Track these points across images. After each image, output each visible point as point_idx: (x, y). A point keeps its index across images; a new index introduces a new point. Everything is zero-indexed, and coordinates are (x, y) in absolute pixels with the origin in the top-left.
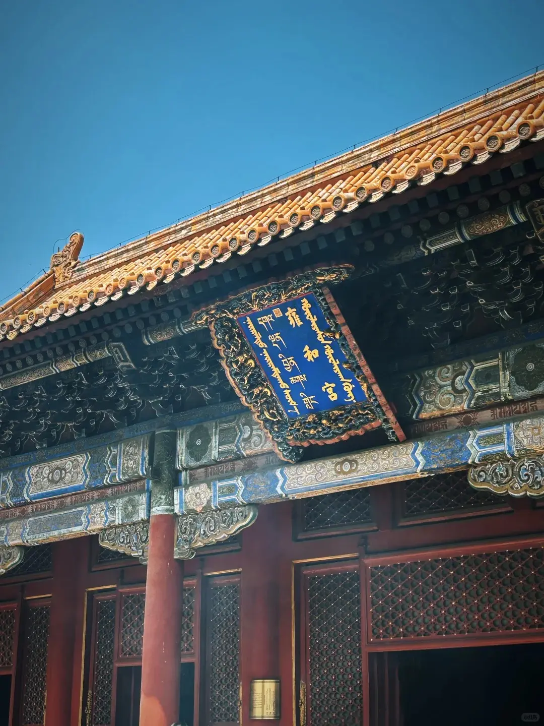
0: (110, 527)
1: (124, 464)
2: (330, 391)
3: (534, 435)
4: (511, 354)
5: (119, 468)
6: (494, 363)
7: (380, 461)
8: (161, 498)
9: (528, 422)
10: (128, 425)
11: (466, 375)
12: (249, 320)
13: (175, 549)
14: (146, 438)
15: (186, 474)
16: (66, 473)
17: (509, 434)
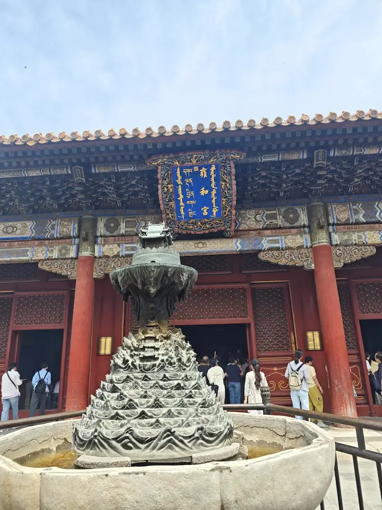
0: (48, 259)
1: (60, 229)
2: (205, 211)
3: (293, 242)
4: (282, 210)
5: (57, 231)
6: (275, 212)
7: (218, 244)
8: (88, 248)
9: (290, 236)
10: (63, 211)
11: (261, 215)
12: (178, 169)
13: (94, 273)
14: (77, 219)
15: (101, 239)
16: (17, 229)
17: (282, 240)
